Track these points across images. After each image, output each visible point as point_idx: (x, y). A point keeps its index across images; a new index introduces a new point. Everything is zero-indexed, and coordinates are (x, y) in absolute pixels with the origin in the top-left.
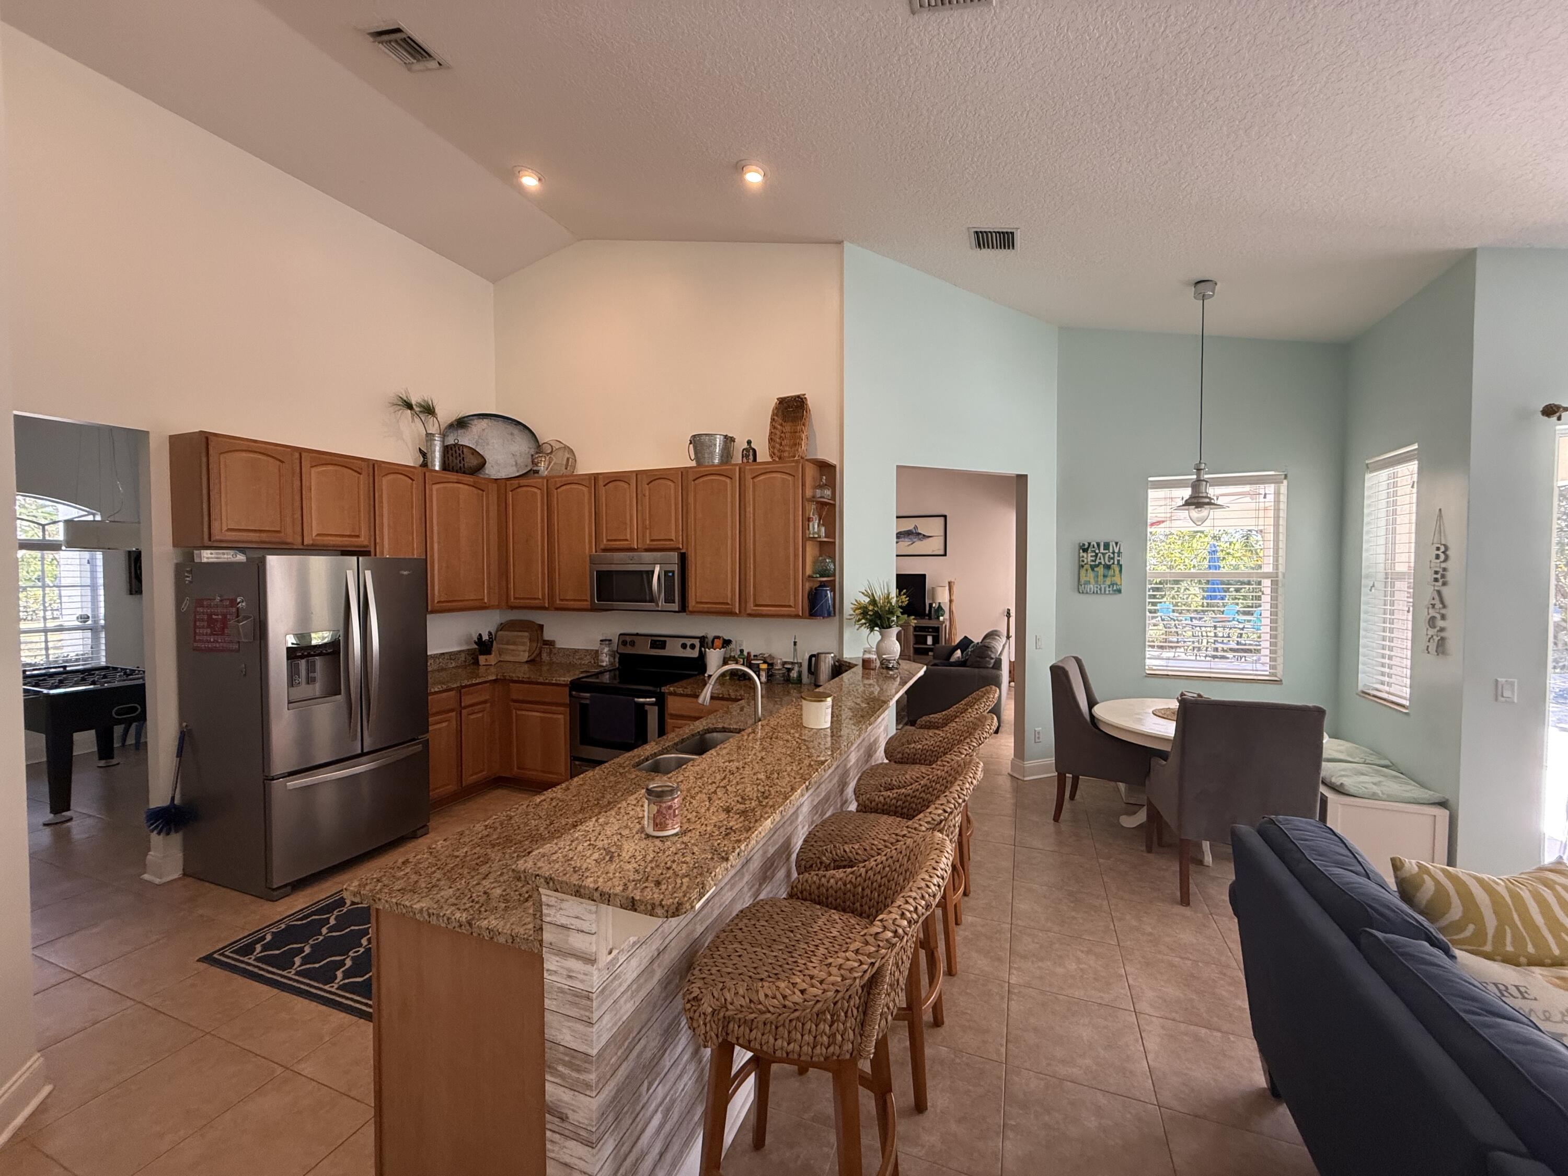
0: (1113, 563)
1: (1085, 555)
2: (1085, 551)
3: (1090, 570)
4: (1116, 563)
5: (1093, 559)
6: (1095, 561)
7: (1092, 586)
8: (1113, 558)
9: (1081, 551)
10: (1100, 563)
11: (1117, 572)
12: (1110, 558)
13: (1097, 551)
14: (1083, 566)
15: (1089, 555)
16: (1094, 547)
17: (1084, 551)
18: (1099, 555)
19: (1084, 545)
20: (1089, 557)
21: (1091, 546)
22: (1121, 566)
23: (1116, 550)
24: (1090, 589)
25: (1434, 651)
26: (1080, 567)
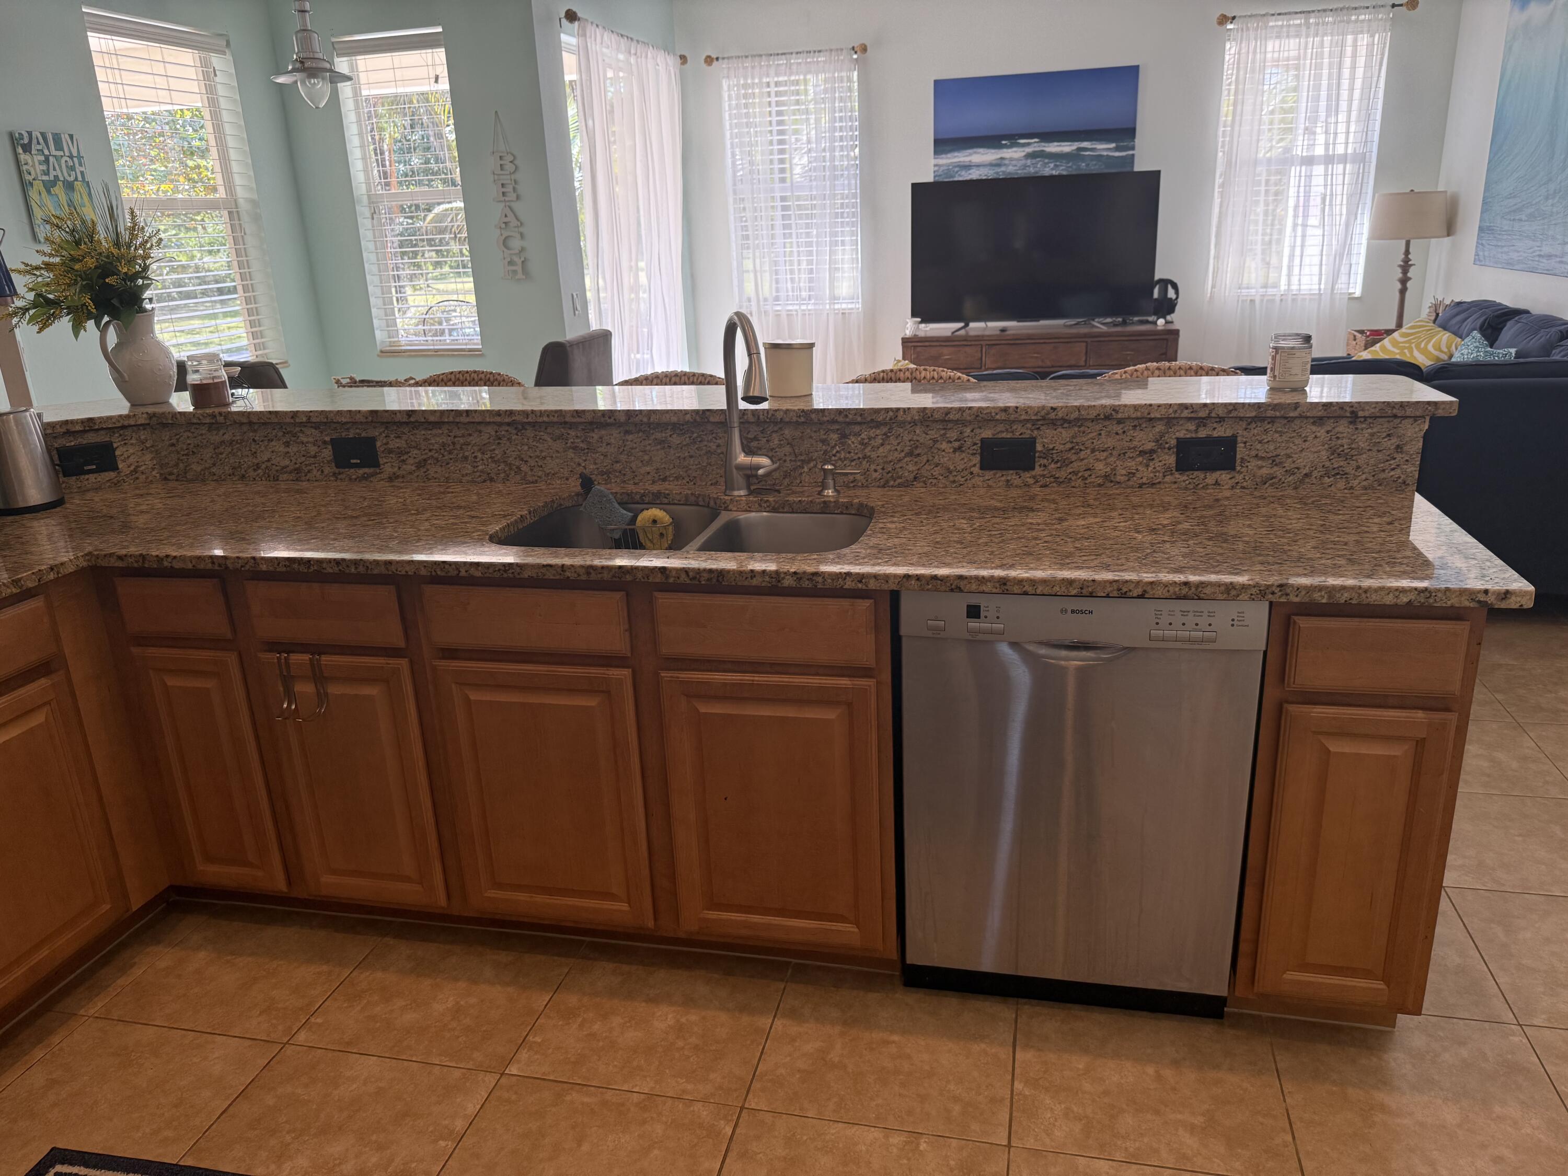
0: (76, 179)
1: (28, 158)
2: (27, 148)
3: (45, 193)
4: (80, 178)
5: (44, 167)
6: (47, 173)
8: (72, 168)
9: (20, 150)
10: (56, 177)
11: (86, 198)
12: (70, 168)
13: (46, 152)
14: (31, 184)
15: (35, 159)
16: (38, 143)
17: (25, 151)
18: (51, 159)
19: (21, 136)
20: (34, 164)
21: (34, 141)
22: (88, 185)
23: (75, 153)
25: (520, 275)
26: (25, 186)
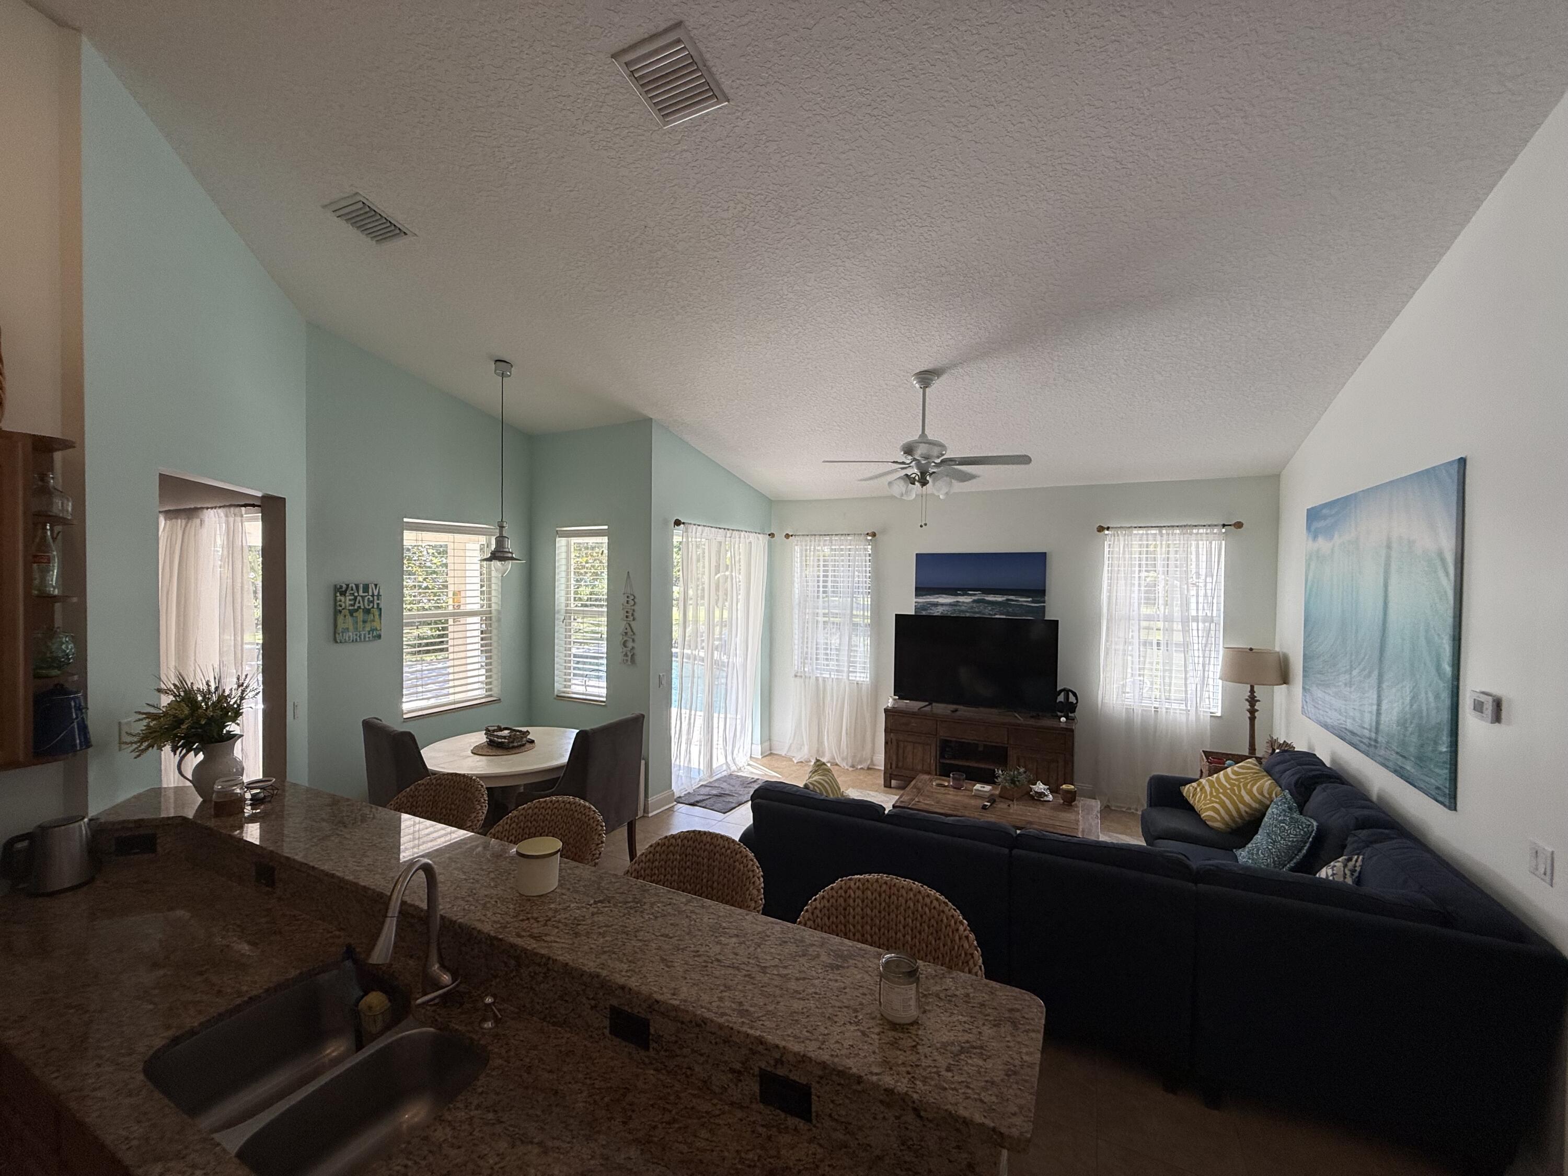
0: (373, 607)
1: (343, 598)
2: (343, 593)
3: (348, 616)
4: (375, 606)
5: (352, 602)
6: (353, 605)
7: (351, 634)
8: (372, 602)
9: (338, 594)
10: (359, 607)
11: (377, 617)
12: (370, 602)
13: (356, 594)
14: (340, 612)
15: (348, 598)
16: (352, 590)
17: (341, 595)
18: (358, 598)
19: (341, 587)
20: (346, 601)
21: (350, 588)
22: (381, 609)
23: (376, 593)
24: (349, 637)
25: (629, 663)
26: (337, 612)
